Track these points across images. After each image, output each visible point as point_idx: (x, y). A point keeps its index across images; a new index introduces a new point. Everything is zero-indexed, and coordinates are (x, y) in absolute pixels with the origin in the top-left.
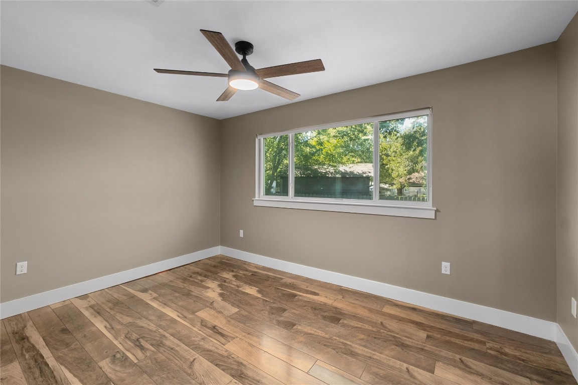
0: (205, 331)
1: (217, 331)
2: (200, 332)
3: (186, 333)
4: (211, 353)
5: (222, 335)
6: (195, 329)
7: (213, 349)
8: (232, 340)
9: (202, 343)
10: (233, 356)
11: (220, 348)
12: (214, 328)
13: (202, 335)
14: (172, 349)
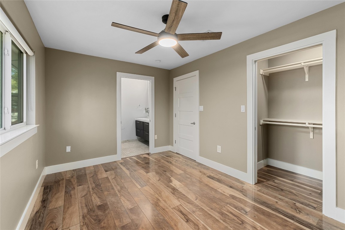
0: (194, 218)
1: (185, 216)
2: (198, 219)
3: (208, 220)
4: (188, 201)
5: (181, 212)
6: (203, 223)
7: (187, 204)
8: (175, 207)
9: (194, 209)
10: (176, 198)
11: (183, 204)
12: (188, 220)
13: (195, 214)
14: (211, 209)
